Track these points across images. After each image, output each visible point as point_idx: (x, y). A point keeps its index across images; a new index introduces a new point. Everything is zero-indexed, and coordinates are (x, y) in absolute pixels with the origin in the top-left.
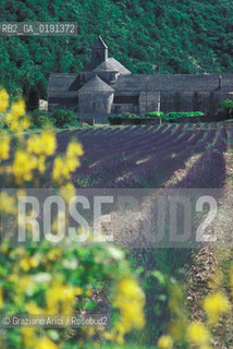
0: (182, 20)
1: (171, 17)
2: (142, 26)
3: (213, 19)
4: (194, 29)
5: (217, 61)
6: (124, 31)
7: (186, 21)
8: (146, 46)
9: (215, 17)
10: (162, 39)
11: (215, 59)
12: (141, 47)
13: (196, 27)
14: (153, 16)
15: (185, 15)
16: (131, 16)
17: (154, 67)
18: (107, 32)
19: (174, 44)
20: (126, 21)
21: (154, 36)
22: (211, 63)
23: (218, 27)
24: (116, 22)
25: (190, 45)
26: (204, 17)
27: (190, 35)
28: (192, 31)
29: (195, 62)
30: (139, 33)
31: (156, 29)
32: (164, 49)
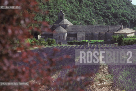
0: (90, 5)
1: (85, 3)
2: (74, 7)
3: (101, 5)
4: (94, 8)
5: (103, 21)
6: (68, 9)
7: (91, 5)
8: (76, 14)
9: (102, 4)
10: (82, 12)
11: (102, 20)
12: (75, 15)
13: (95, 8)
14: (79, 3)
15: (91, 3)
16: (70, 3)
17: (80, 23)
18: (62, 9)
19: (87, 14)
20: (68, 5)
21: (79, 11)
22: (101, 22)
23: (103, 8)
24: (64, 5)
25: (93, 14)
26: (98, 4)
27: (93, 11)
28: (94, 9)
29: (95, 21)
30: (73, 9)
31: (80, 8)
32: (83, 16)
